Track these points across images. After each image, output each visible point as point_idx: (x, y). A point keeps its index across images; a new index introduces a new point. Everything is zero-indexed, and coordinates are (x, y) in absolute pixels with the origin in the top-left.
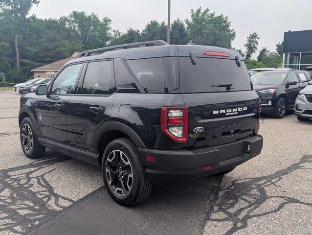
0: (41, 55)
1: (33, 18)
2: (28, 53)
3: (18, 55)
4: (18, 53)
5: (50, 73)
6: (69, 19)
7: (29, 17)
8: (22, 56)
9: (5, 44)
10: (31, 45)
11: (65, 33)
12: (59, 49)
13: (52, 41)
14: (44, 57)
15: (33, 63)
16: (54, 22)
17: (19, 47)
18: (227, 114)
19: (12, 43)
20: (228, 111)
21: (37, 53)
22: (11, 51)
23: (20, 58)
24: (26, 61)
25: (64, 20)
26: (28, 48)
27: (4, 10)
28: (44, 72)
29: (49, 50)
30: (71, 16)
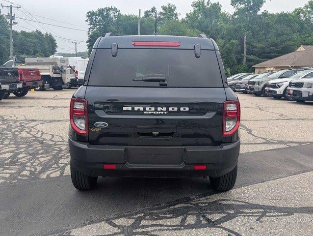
0: (267, 50)
1: (265, 14)
2: (255, 49)
3: (245, 52)
4: (245, 49)
5: (270, 69)
6: (304, 10)
7: (260, 14)
8: (250, 52)
9: (234, 41)
10: (259, 41)
11: (297, 26)
12: (286, 43)
13: (279, 35)
14: (270, 53)
15: (258, 59)
16: (286, 15)
17: (247, 43)
18: (145, 112)
19: (242, 40)
20: (148, 109)
21: (263, 49)
22: (239, 48)
23: (247, 55)
24: (251, 57)
25: (298, 12)
26: (255, 44)
27: (238, 9)
28: (264, 68)
29: (276, 45)
30: (306, 7)
